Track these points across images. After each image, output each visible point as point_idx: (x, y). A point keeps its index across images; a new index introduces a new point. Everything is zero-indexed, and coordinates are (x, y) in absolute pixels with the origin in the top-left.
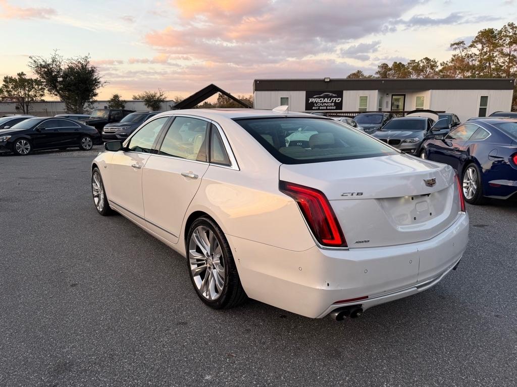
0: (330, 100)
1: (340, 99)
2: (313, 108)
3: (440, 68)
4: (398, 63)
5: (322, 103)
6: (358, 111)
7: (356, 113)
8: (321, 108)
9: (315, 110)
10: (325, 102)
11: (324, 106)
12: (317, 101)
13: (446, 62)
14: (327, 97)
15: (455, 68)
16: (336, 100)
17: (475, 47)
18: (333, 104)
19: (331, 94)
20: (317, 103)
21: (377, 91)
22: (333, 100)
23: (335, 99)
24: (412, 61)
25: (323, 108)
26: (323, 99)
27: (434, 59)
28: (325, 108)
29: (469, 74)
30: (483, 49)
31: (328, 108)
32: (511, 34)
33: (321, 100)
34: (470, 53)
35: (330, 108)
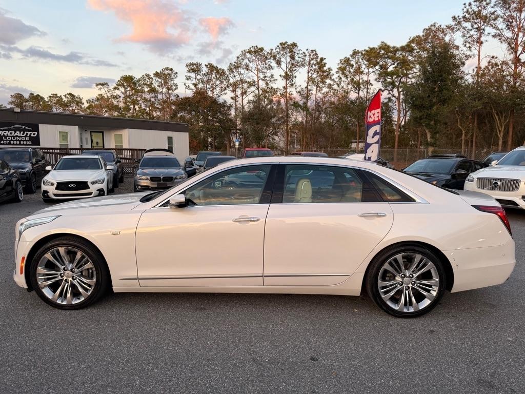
0: (23, 134)
1: (36, 133)
2: (2, 142)
3: (86, 105)
4: (35, 95)
5: (14, 137)
6: (59, 147)
7: (57, 149)
8: (12, 142)
9: (4, 144)
10: (17, 136)
11: (16, 140)
12: (6, 134)
13: (92, 100)
14: (20, 130)
15: (101, 106)
16: (31, 134)
17: (118, 89)
18: (27, 139)
19: (23, 127)
20: (6, 137)
21: (77, 127)
22: (27, 134)
23: (29, 133)
24: (54, 94)
25: (15, 142)
26: (13, 132)
27: (79, 96)
28: (18, 142)
29: (116, 114)
30: (126, 92)
31: (22, 142)
32: (148, 83)
33: (11, 133)
34: (115, 94)
35: (25, 143)
